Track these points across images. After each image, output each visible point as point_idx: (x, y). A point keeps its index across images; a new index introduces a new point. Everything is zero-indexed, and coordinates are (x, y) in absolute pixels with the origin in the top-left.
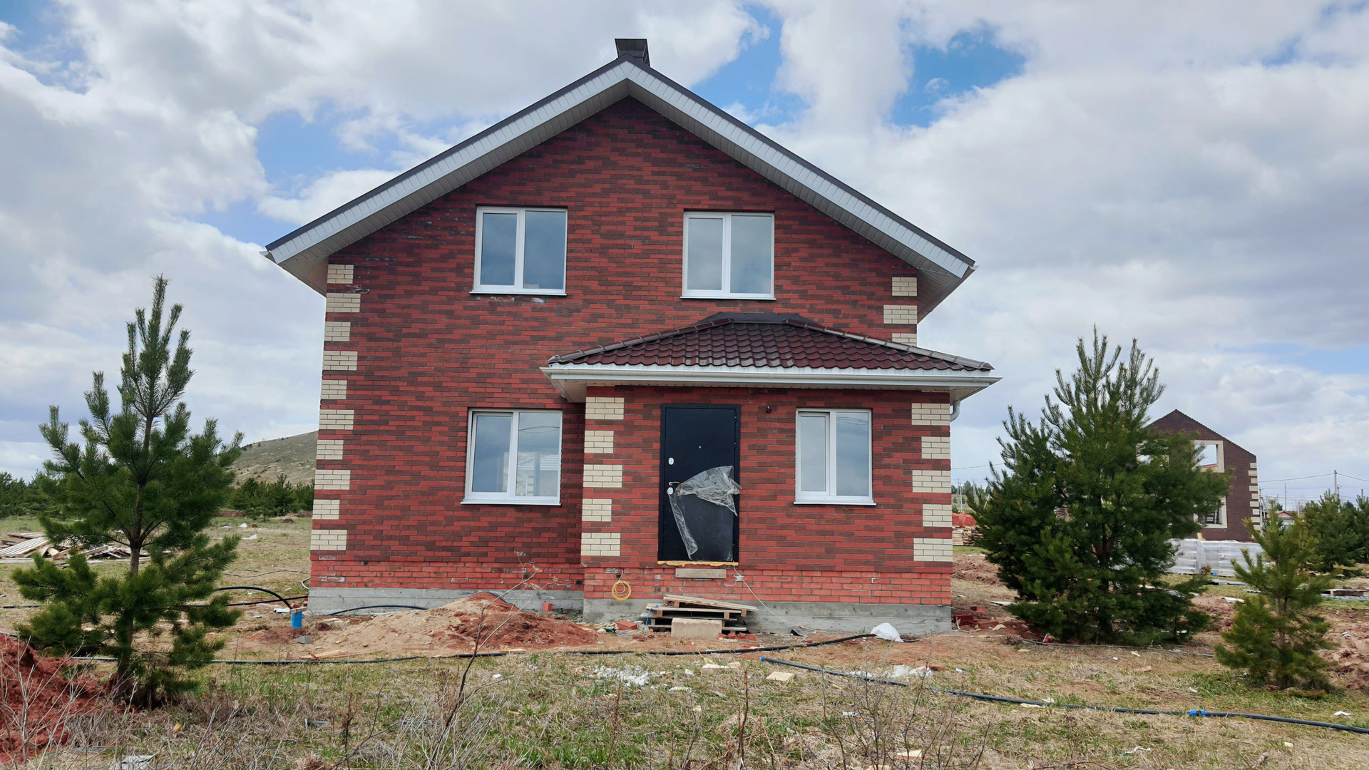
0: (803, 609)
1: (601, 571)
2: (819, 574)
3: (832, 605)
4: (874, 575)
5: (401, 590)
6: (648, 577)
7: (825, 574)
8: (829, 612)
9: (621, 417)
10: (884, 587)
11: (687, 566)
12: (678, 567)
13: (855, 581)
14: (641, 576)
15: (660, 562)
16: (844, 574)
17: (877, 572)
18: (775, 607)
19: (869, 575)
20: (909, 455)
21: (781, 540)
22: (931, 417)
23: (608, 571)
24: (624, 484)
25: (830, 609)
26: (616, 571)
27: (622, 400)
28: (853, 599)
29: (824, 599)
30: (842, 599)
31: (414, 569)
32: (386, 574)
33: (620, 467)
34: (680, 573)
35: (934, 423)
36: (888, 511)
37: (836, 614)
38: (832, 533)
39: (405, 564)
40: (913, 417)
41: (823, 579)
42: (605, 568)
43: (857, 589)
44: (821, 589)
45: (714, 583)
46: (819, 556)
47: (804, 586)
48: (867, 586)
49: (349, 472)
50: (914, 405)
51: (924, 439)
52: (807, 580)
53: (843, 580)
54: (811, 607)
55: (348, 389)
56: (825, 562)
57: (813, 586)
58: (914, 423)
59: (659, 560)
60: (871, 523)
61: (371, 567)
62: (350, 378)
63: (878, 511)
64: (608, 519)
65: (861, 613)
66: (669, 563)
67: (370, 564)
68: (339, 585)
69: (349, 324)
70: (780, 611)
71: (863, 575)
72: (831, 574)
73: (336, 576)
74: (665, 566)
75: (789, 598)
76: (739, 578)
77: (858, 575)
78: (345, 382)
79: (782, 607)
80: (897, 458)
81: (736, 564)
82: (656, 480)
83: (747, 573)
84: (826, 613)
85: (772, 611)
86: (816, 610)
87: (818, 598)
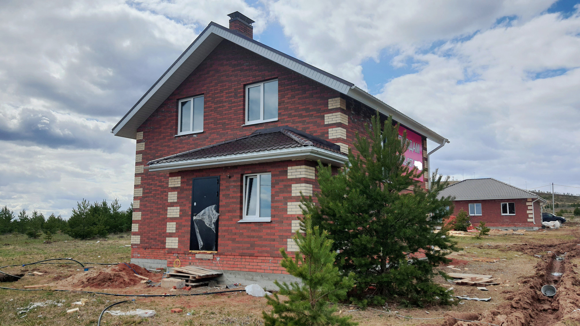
0: (242, 275)
1: (172, 255)
2: (248, 257)
3: (254, 274)
4: (271, 258)
5: (154, 260)
6: (187, 258)
7: (251, 257)
8: (252, 277)
9: (179, 185)
10: (275, 265)
11: (199, 253)
12: (197, 253)
13: (263, 261)
14: (185, 257)
15: (190, 251)
16: (259, 258)
17: (272, 257)
18: (231, 274)
19: (269, 258)
20: (286, 195)
21: (234, 240)
22: (296, 173)
23: (174, 255)
24: (180, 216)
25: (252, 275)
26: (177, 255)
27: (180, 177)
28: (262, 271)
29: (251, 270)
30: (258, 270)
31: (158, 252)
32: (150, 253)
33: (179, 208)
34: (197, 256)
35: (298, 177)
36: (276, 225)
37: (255, 278)
38: (253, 237)
39: (156, 249)
40: (288, 174)
41: (250, 260)
42: (173, 253)
43: (264, 266)
44: (249, 265)
45: (209, 261)
46: (248, 249)
47: (243, 263)
48: (267, 264)
49: (141, 213)
50: (289, 168)
51: (293, 185)
52: (244, 260)
53: (258, 261)
54: (245, 274)
55: (141, 180)
56: (251, 251)
57: (246, 263)
58: (289, 177)
59: (190, 250)
60: (269, 231)
61: (147, 251)
62: (142, 176)
63: (272, 225)
64: (174, 231)
65: (265, 278)
66: (193, 251)
67: (146, 249)
68: (138, 257)
69: (141, 155)
70: (233, 276)
71: (266, 258)
72: (253, 258)
73: (137, 254)
74: (192, 253)
75: (237, 269)
76: (218, 259)
77: (264, 258)
78: (140, 178)
79: (234, 274)
80: (281, 197)
81: (216, 252)
82: (190, 213)
83: (222, 256)
84: (250, 277)
85: (230, 276)
86: (246, 276)
87: (247, 270)
